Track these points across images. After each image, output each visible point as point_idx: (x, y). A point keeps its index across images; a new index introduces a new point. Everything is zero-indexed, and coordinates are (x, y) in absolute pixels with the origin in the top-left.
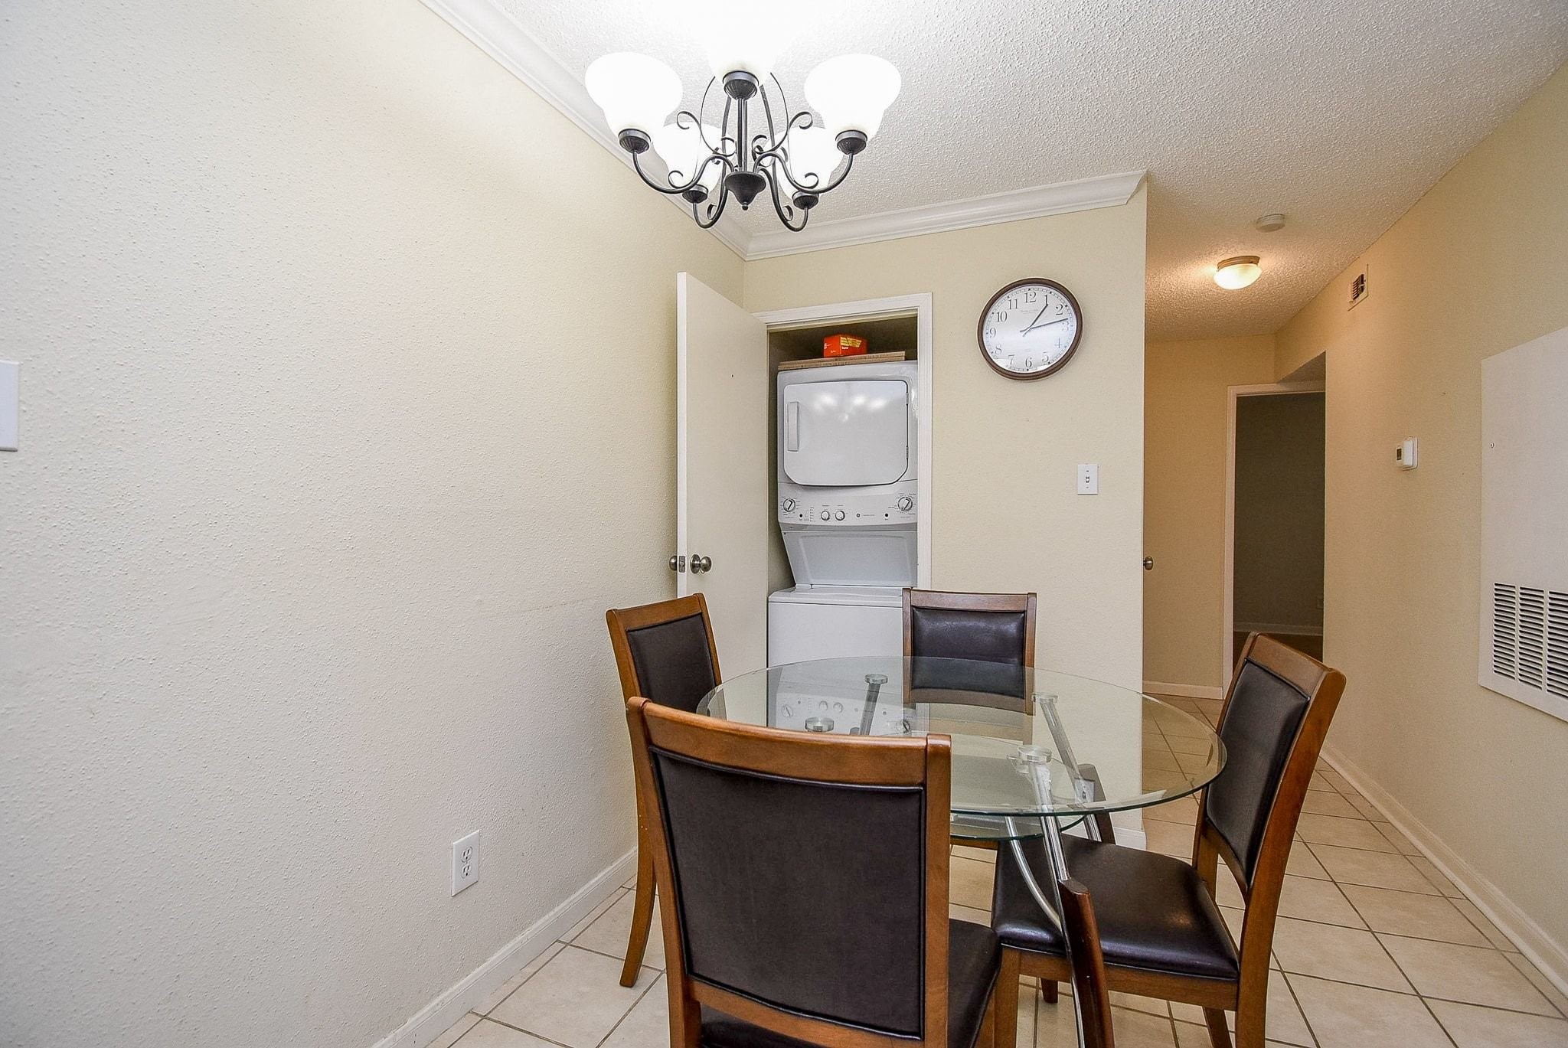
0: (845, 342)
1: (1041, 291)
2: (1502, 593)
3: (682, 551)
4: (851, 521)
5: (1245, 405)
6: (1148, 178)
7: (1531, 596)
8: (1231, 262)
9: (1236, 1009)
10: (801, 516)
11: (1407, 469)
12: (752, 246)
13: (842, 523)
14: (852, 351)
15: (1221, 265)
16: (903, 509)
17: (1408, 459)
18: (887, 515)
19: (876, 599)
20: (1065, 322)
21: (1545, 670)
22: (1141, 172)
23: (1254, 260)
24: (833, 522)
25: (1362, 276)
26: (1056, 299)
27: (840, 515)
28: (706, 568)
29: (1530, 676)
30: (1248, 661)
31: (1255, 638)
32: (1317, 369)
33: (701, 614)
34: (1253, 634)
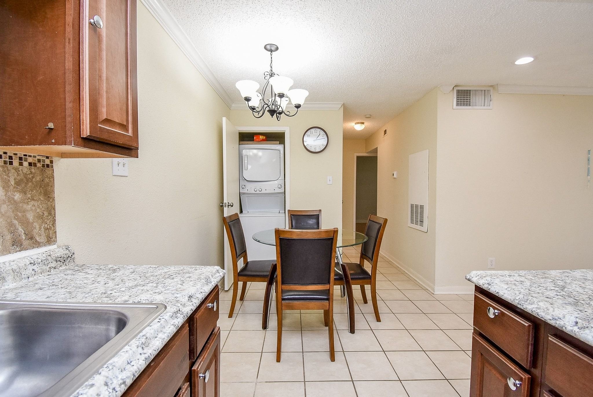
0: (261, 137)
1: (319, 130)
2: (412, 206)
3: (225, 201)
4: (264, 191)
5: (358, 158)
6: (344, 104)
7: (417, 206)
8: (358, 123)
9: (371, 284)
10: (248, 190)
11: (395, 178)
12: (233, 105)
13: (260, 192)
14: (263, 140)
15: (356, 124)
16: (279, 188)
17: (395, 176)
18: (274, 190)
19: (271, 214)
20: (324, 139)
21: (419, 221)
22: (342, 103)
23: (363, 123)
24: (258, 192)
25: (386, 130)
26: (322, 133)
27: (260, 190)
28: (232, 206)
29: (417, 224)
30: (370, 220)
31: (371, 215)
32: (376, 151)
33: (238, 218)
34: (370, 215)
